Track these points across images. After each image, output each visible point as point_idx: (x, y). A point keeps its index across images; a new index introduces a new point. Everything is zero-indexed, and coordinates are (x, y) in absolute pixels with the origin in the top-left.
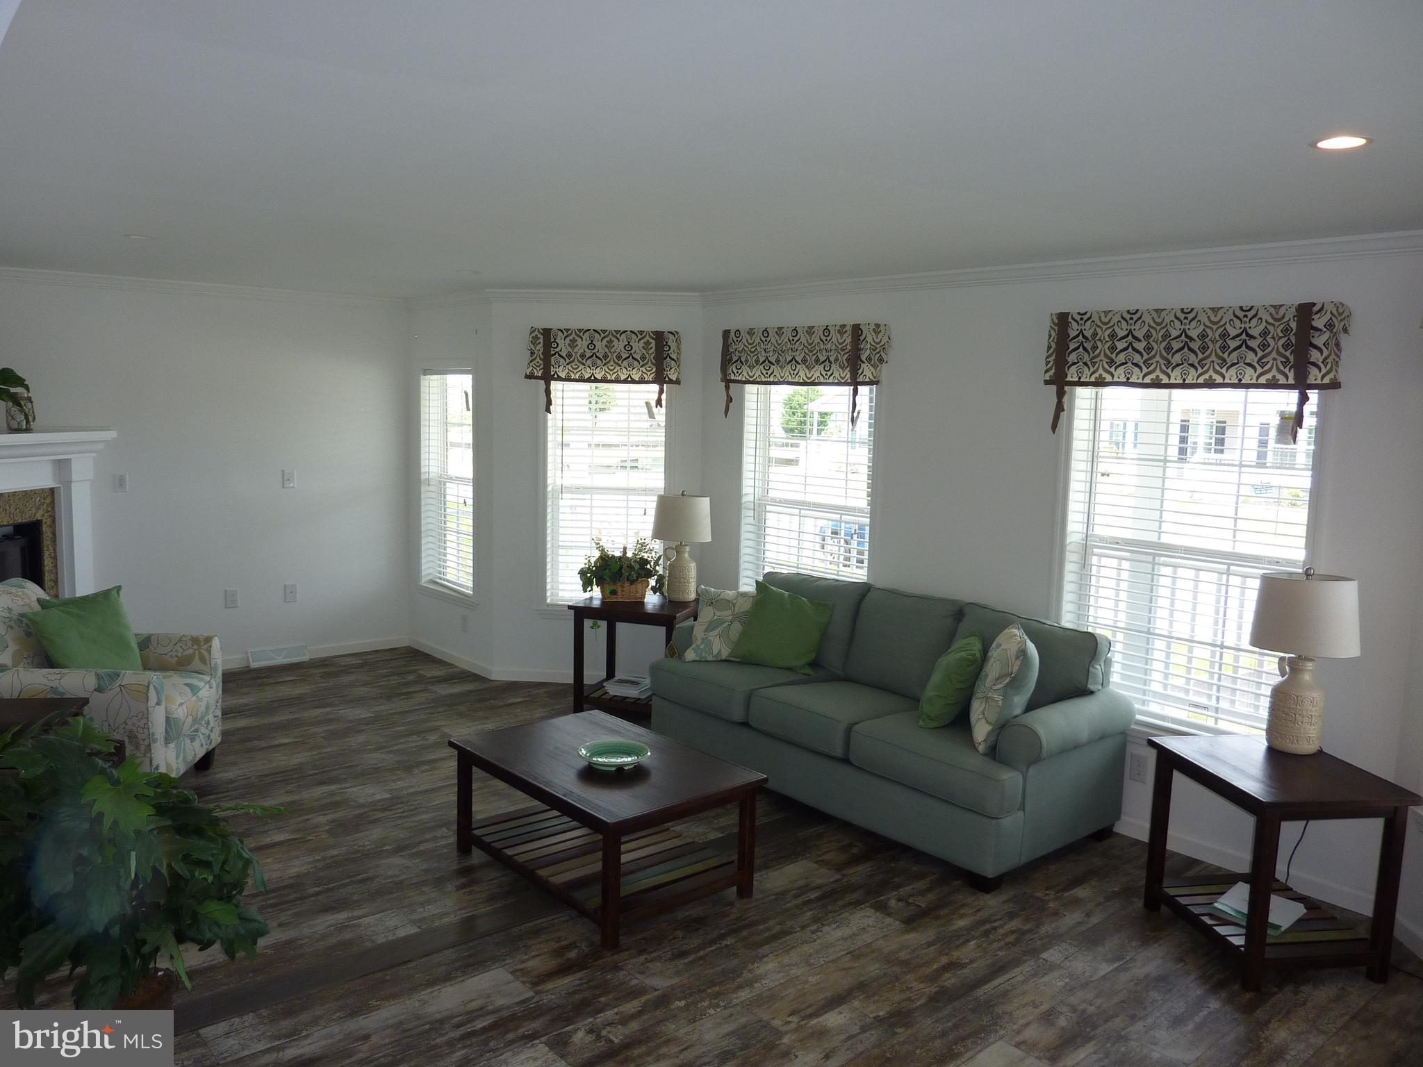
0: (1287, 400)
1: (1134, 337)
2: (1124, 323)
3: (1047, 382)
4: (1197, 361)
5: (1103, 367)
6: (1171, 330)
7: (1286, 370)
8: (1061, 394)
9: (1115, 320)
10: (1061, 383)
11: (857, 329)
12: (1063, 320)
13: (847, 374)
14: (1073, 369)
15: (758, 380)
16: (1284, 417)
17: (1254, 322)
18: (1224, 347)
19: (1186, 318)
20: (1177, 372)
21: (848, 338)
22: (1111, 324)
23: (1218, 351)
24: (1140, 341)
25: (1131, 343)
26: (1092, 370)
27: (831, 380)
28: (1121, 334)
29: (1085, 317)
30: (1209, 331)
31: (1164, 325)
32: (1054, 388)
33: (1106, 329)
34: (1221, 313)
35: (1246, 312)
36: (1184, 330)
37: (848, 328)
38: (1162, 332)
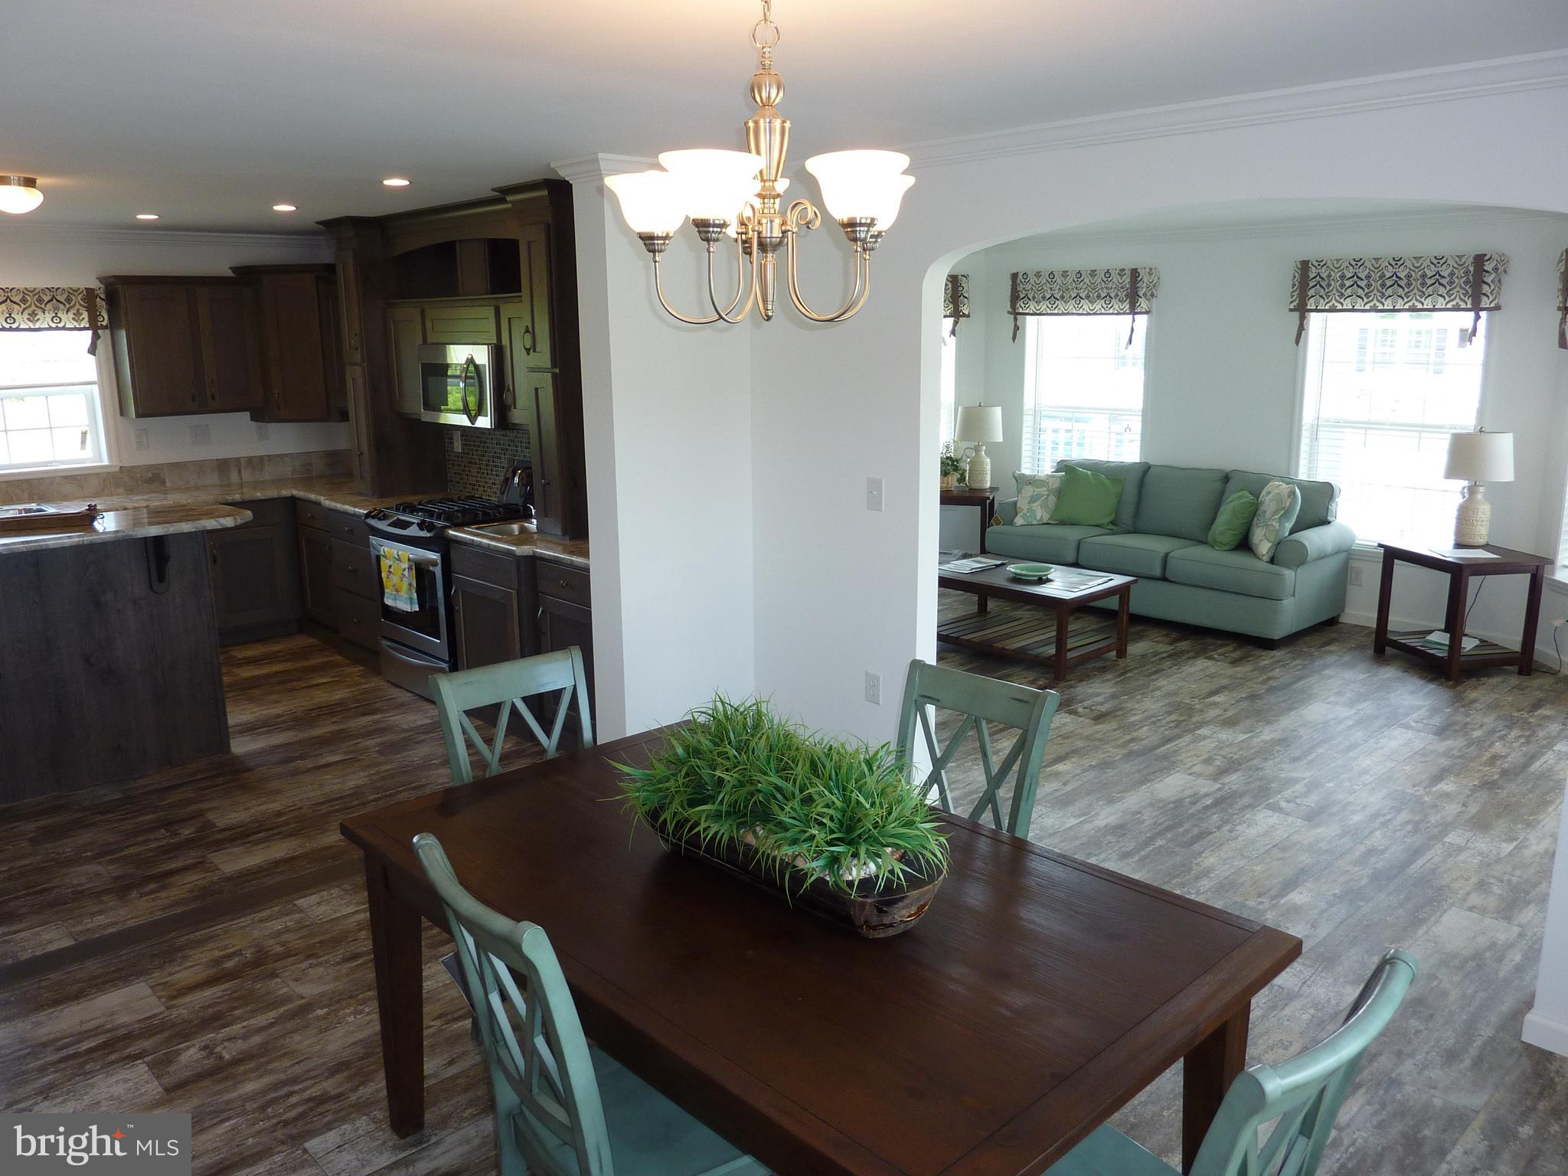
0: (1466, 319)
1: (1358, 277)
2: (1351, 267)
3: (1291, 310)
4: (1403, 293)
5: (1335, 299)
6: (1386, 273)
7: (1466, 299)
8: (1303, 318)
9: (1344, 266)
10: (1302, 310)
11: (1135, 273)
12: (1305, 265)
13: (1126, 306)
14: (1312, 300)
15: (1044, 312)
16: (1463, 331)
17: (1444, 266)
18: (1423, 284)
19: (1396, 264)
20: (1389, 301)
21: (1127, 279)
22: (1341, 268)
23: (1419, 286)
24: (1362, 280)
25: (1356, 282)
26: (1326, 301)
27: (1111, 311)
28: (1349, 275)
29: (1322, 264)
30: (1413, 273)
31: (1380, 269)
32: (1296, 315)
33: (1338, 272)
34: (1421, 260)
35: (1439, 260)
36: (1395, 272)
37: (1128, 272)
38: (1379, 274)
